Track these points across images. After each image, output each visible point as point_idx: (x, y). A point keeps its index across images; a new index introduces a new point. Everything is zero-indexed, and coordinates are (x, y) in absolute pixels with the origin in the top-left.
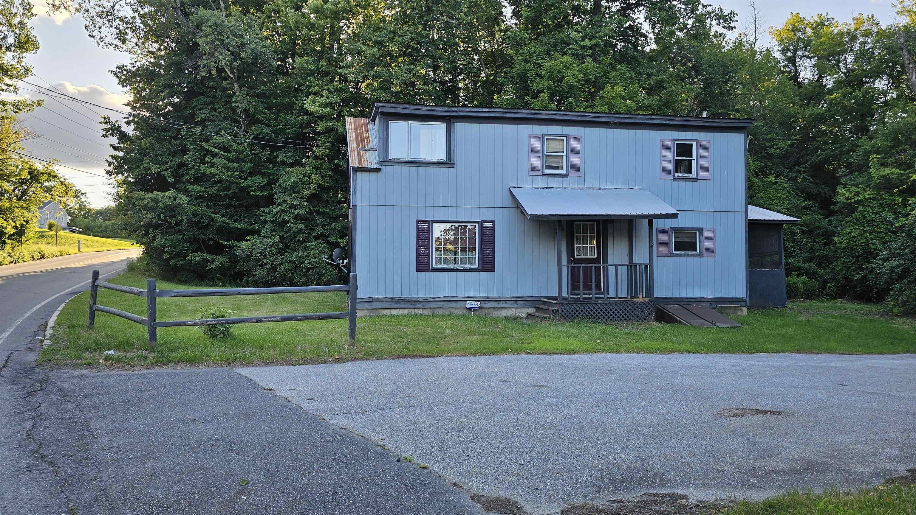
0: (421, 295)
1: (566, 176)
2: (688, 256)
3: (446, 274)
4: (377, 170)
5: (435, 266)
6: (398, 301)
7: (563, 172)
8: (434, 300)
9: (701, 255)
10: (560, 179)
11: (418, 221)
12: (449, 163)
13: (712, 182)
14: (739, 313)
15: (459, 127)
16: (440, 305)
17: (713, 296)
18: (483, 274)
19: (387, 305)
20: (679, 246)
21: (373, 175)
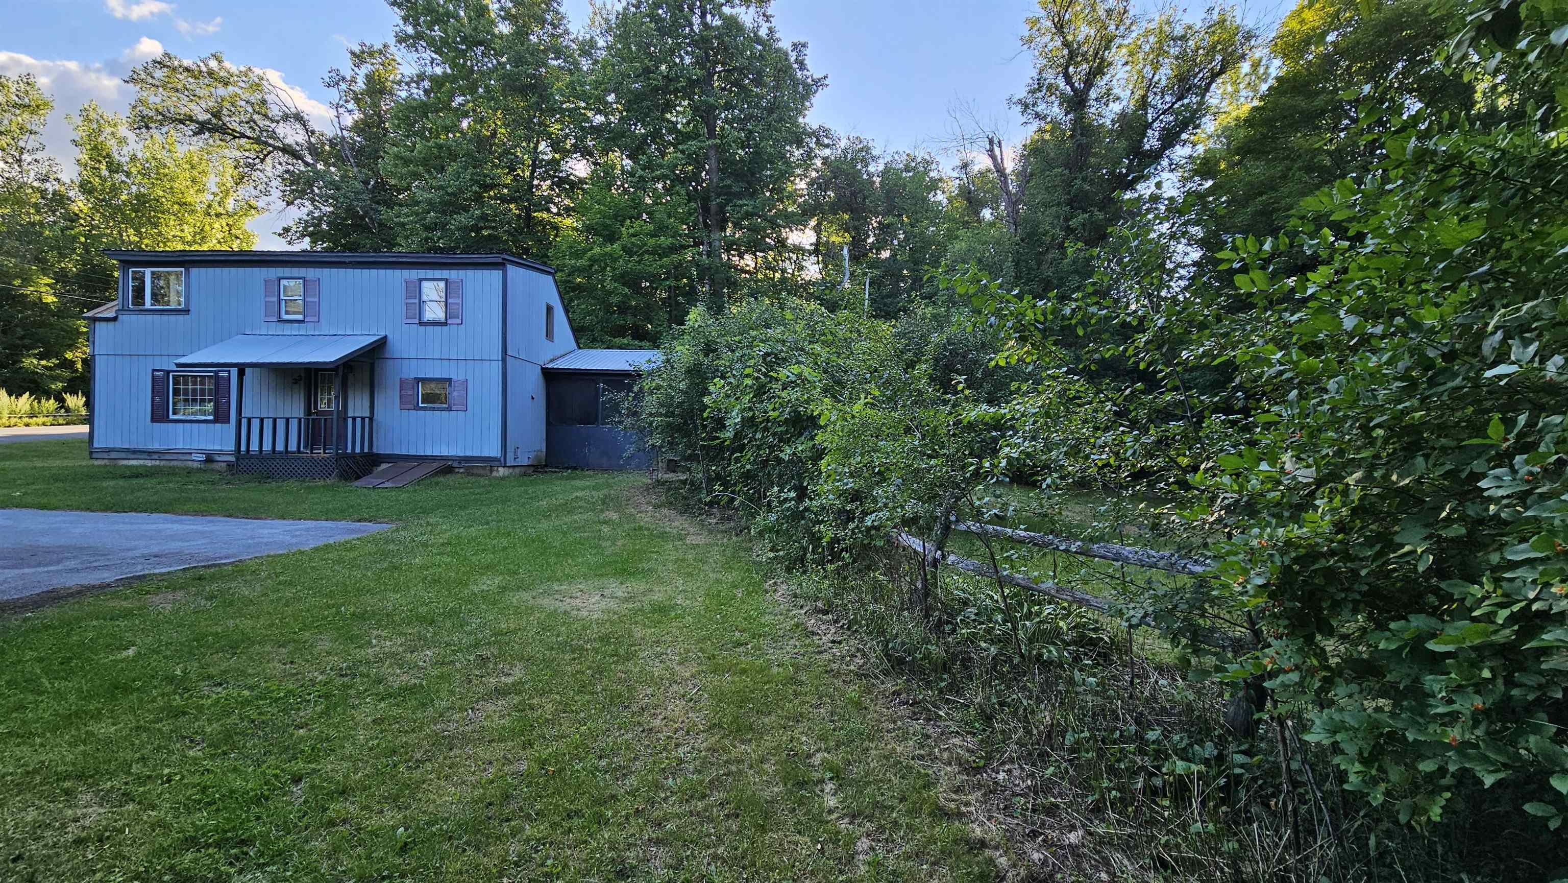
0: (156, 446)
1: (302, 321)
2: (433, 409)
3: (181, 425)
4: (115, 319)
5: (172, 417)
6: (134, 452)
7: (300, 317)
8: (167, 452)
9: (449, 409)
10: (296, 325)
11: (154, 370)
12: (187, 311)
13: (463, 326)
14: (494, 474)
15: (194, 271)
16: (175, 457)
17: (462, 454)
18: (218, 426)
19: (123, 455)
20: (427, 398)
21: (111, 325)
